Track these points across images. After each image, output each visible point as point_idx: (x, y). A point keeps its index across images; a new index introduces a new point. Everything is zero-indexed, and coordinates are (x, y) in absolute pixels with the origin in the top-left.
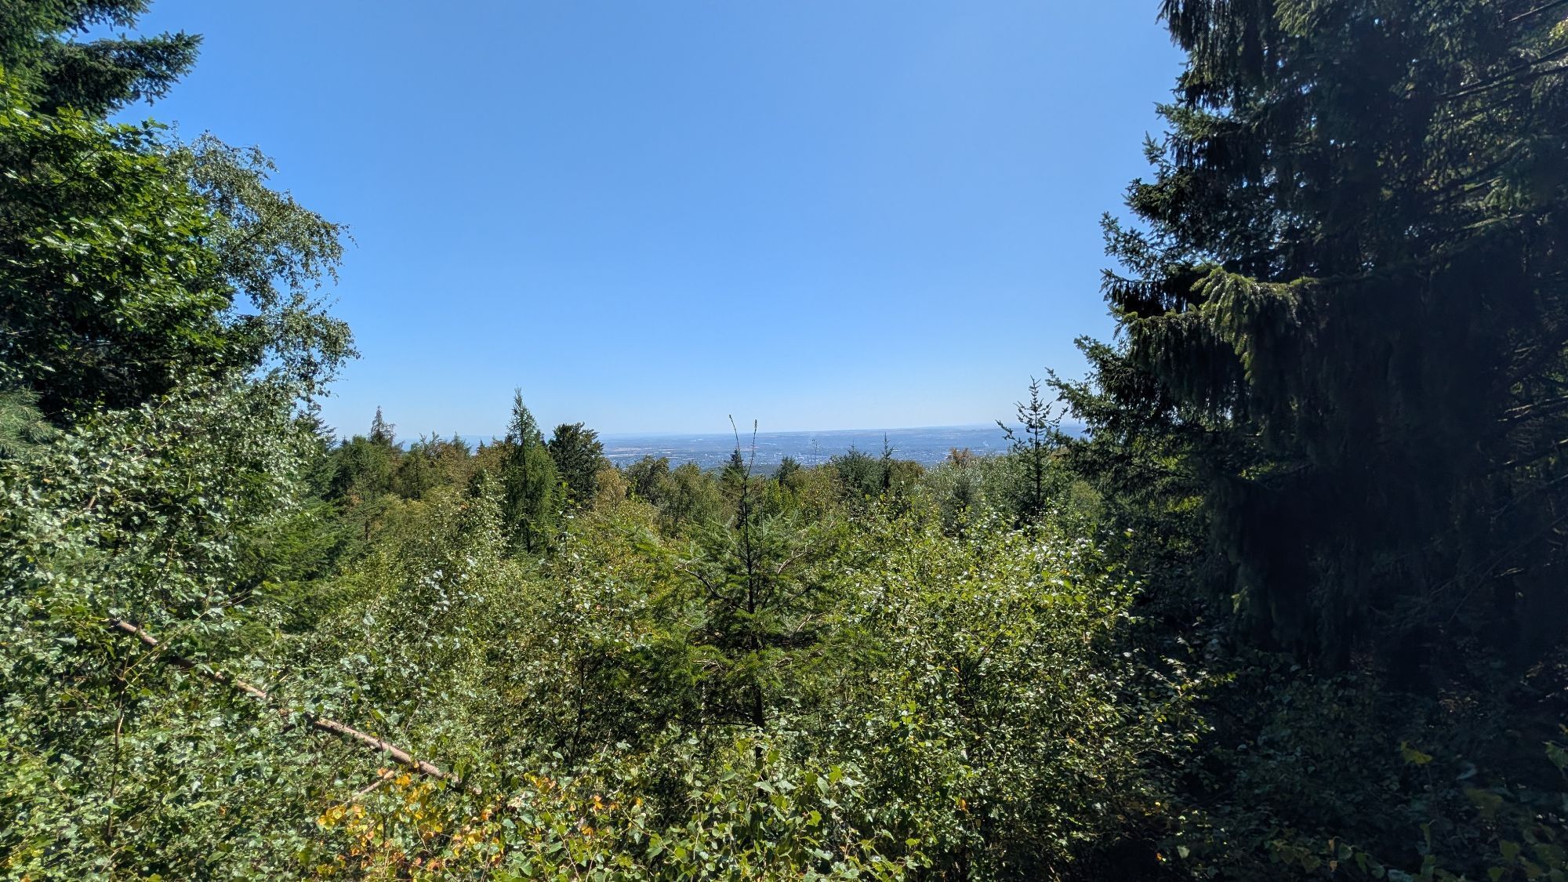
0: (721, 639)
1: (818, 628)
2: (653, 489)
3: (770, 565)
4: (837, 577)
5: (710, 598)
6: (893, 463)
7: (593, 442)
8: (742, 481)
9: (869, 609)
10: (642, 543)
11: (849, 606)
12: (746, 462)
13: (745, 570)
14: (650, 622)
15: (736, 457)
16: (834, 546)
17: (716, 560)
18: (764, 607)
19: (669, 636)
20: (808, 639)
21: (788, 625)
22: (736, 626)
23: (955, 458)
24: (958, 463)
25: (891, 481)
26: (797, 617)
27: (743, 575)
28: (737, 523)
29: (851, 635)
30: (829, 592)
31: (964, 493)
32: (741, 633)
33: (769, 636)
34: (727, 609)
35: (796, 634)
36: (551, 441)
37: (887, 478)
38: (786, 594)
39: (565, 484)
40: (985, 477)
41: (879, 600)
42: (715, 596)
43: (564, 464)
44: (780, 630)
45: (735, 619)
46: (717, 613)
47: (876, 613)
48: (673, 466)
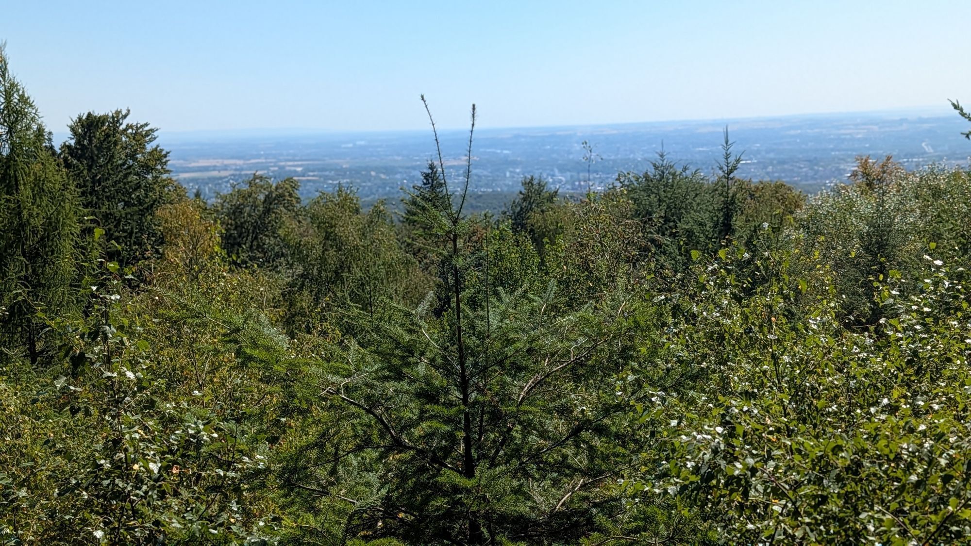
0: (411, 525)
1: (596, 505)
2: (269, 241)
3: (503, 385)
4: (632, 408)
5: (389, 449)
6: (741, 186)
7: (149, 147)
8: (447, 223)
9: (696, 470)
10: (255, 346)
11: (656, 462)
12: (454, 185)
13: (456, 395)
14: (274, 494)
15: (432, 179)
16: (625, 349)
17: (399, 376)
18: (493, 465)
19: (311, 521)
20: (576, 525)
21: (539, 499)
22: (441, 502)
23: (866, 175)
24: (870, 185)
25: (738, 221)
26: (556, 483)
27: (451, 404)
28: (437, 305)
29: (660, 518)
30: (617, 436)
31: (881, 246)
32: (449, 515)
33: (503, 519)
34: (422, 470)
35: (553, 515)
36: (66, 147)
37: (728, 217)
38: (534, 439)
39: (98, 232)
40: (923, 214)
41: (715, 452)
42: (397, 445)
43: (93, 192)
44: (523, 508)
45: (438, 489)
46: (403, 477)
47: (711, 477)
48: (306, 195)
